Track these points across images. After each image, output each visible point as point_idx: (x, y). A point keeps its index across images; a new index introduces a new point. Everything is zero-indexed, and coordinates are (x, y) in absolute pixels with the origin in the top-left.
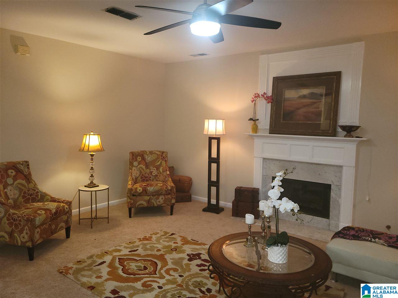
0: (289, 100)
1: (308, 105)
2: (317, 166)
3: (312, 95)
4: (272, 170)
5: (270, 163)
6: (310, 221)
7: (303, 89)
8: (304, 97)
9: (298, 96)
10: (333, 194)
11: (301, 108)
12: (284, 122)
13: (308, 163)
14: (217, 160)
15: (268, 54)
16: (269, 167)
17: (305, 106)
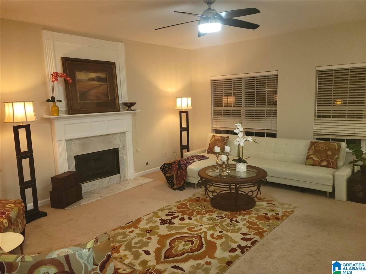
0: (80, 81)
1: (97, 87)
2: (109, 136)
3: (99, 79)
4: (74, 150)
5: (70, 144)
6: (109, 181)
7: (92, 72)
8: (93, 79)
9: (88, 78)
10: (120, 155)
11: (92, 89)
12: (81, 102)
13: (101, 136)
14: (29, 154)
15: (52, 31)
16: (70, 148)
17: (95, 88)
